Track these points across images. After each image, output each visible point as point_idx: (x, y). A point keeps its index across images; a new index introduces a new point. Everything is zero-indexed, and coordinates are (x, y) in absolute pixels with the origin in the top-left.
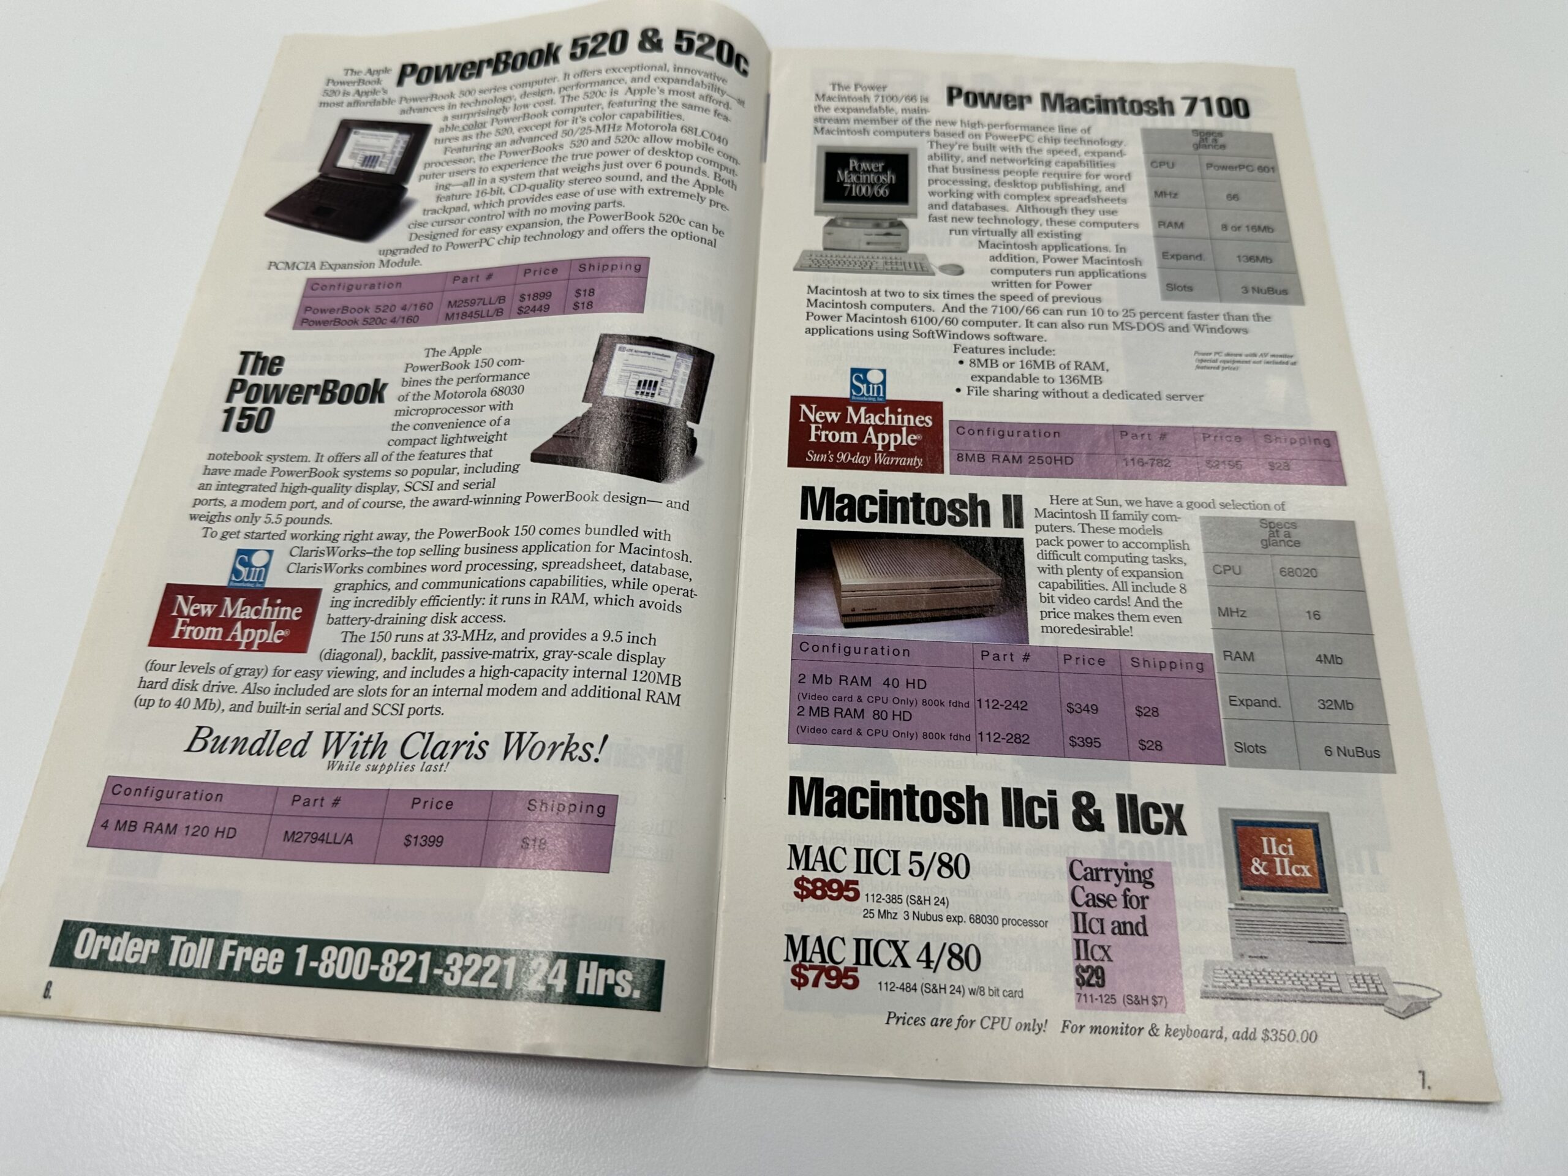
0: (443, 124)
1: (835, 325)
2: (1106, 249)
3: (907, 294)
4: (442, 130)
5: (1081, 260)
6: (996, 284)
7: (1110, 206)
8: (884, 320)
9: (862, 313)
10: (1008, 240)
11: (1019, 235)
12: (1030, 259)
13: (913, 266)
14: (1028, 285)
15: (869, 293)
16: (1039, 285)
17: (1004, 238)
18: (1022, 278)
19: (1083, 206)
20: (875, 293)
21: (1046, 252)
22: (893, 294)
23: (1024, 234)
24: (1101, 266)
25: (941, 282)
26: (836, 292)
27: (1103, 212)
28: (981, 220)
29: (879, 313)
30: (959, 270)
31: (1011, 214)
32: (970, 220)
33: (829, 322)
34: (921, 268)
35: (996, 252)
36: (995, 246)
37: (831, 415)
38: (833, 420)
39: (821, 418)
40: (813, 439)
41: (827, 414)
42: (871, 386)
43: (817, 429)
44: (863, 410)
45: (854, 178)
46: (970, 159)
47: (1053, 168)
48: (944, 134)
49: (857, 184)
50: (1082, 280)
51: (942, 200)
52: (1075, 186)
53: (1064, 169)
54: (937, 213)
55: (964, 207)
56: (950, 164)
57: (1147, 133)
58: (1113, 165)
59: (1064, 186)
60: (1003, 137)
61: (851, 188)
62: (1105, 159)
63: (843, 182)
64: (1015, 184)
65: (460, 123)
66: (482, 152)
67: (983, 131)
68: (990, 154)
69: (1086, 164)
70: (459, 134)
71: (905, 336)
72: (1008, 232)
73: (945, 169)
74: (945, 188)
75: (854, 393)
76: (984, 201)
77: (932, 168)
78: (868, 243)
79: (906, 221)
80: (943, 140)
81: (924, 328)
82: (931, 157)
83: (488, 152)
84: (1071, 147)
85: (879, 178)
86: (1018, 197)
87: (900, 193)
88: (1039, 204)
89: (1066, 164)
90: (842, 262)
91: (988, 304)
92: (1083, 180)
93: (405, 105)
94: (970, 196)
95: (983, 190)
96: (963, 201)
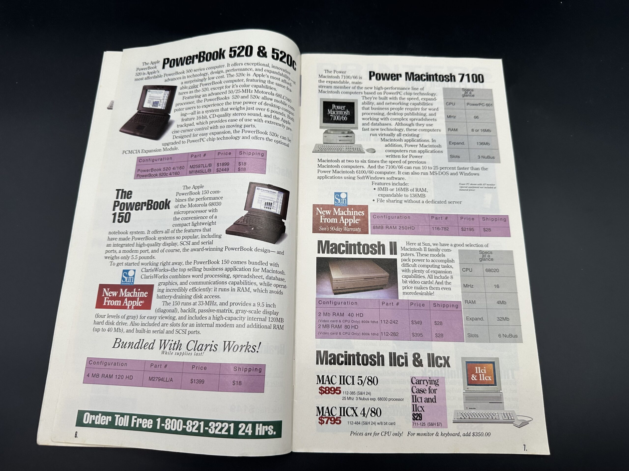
0: (181, 86)
1: (329, 175)
2: (428, 141)
3: (355, 161)
4: (181, 89)
5: (419, 146)
6: (387, 156)
7: (430, 122)
8: (346, 172)
9: (338, 169)
10: (392, 138)
11: (396, 135)
12: (400, 146)
13: (357, 149)
14: (399, 156)
15: (341, 161)
16: (403, 156)
17: (391, 137)
18: (397, 154)
19: (420, 122)
20: (343, 161)
21: (406, 142)
22: (349, 161)
23: (398, 135)
24: (426, 148)
25: (367, 156)
26: (328, 161)
27: (427, 125)
28: (382, 130)
29: (344, 169)
30: (374, 150)
31: (393, 127)
32: (378, 130)
33: (326, 174)
34: (359, 150)
35: (387, 143)
36: (387, 140)
37: (327, 212)
38: (328, 214)
39: (324, 213)
40: (321, 222)
41: (326, 211)
42: (342, 199)
43: (323, 217)
44: (339, 209)
45: (334, 113)
46: (378, 104)
47: (410, 106)
48: (368, 93)
49: (335, 115)
50: (419, 154)
51: (367, 122)
52: (417, 114)
53: (413, 107)
54: (366, 127)
55: (375, 124)
56: (370, 106)
57: (445, 90)
58: (432, 104)
59: (413, 114)
60: (390, 93)
61: (333, 117)
62: (429, 102)
63: (330, 114)
64: (395, 114)
65: (188, 85)
66: (197, 99)
67: (382, 91)
68: (385, 101)
69: (422, 104)
70: (188, 91)
71: (354, 179)
72: (392, 135)
73: (368, 109)
74: (368, 116)
75: (336, 203)
76: (383, 122)
77: (363, 108)
78: (340, 140)
79: (354, 131)
80: (367, 96)
81: (361, 175)
82: (363, 104)
83: (200, 99)
84: (416, 97)
85: (343, 113)
86: (395, 119)
87: (351, 119)
88: (404, 122)
89: (414, 104)
90: (330, 149)
91: (384, 165)
92: (420, 111)
93: (166, 78)
94: (377, 120)
95: (383, 117)
96: (375, 122)
